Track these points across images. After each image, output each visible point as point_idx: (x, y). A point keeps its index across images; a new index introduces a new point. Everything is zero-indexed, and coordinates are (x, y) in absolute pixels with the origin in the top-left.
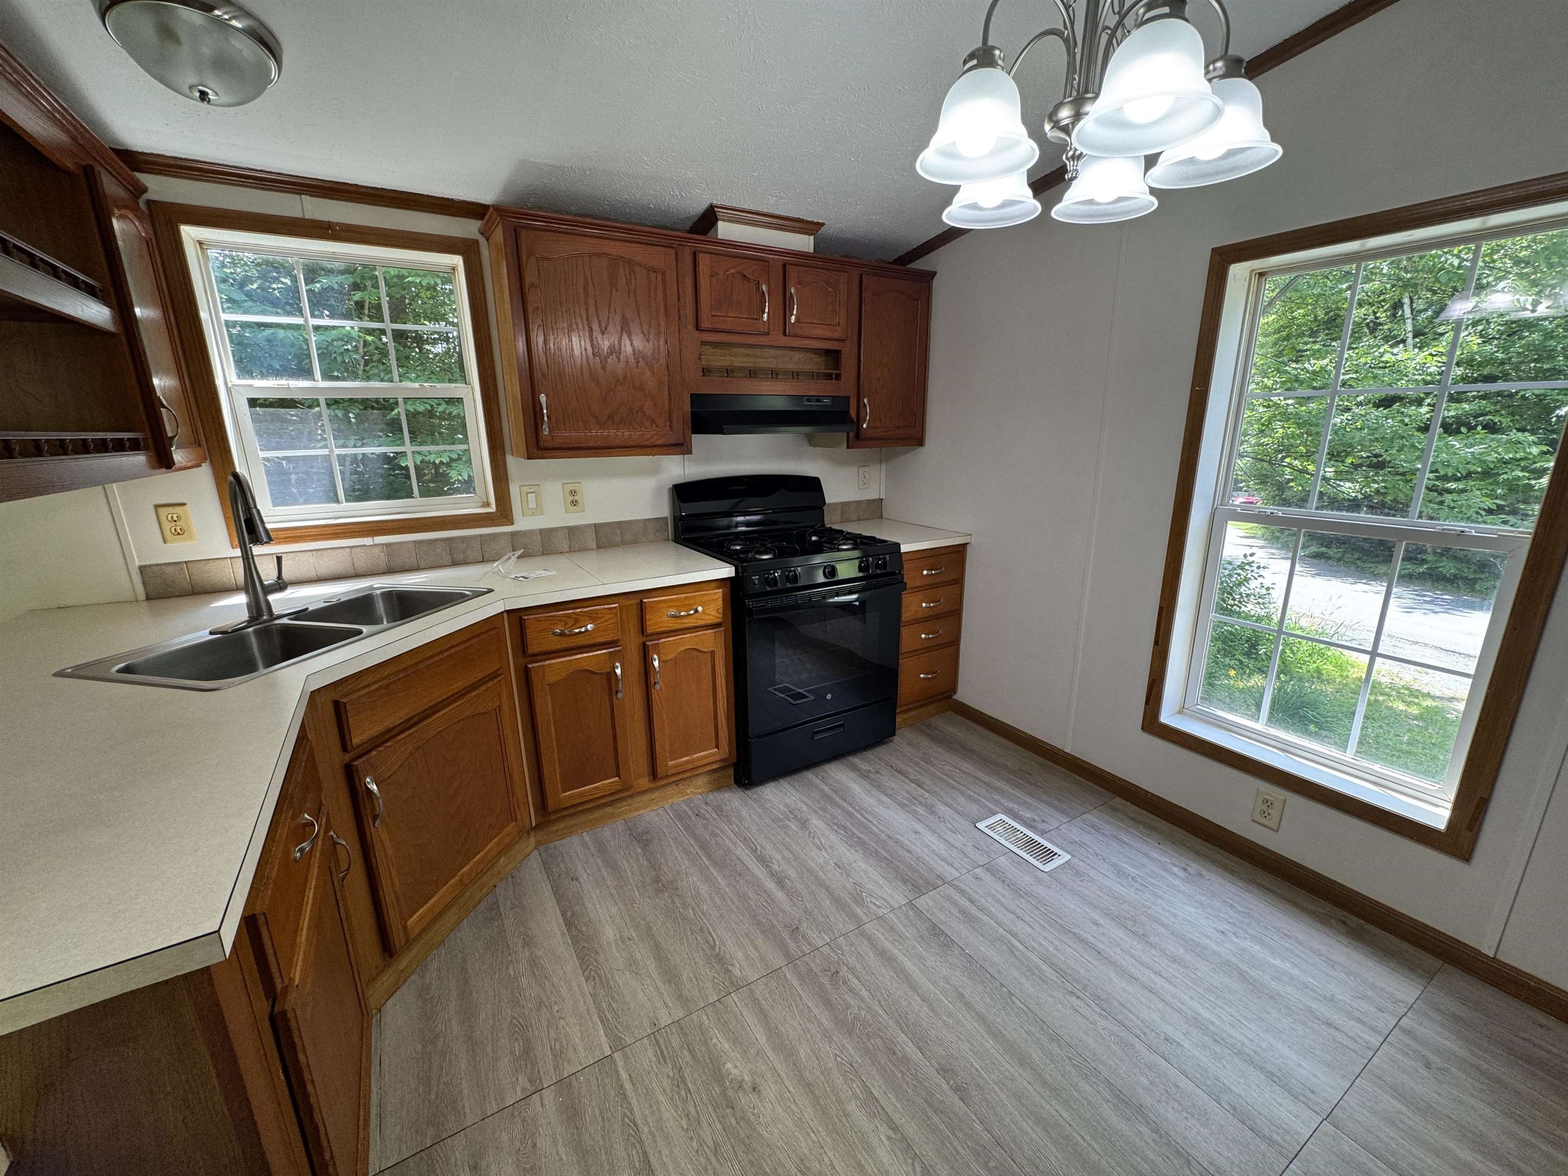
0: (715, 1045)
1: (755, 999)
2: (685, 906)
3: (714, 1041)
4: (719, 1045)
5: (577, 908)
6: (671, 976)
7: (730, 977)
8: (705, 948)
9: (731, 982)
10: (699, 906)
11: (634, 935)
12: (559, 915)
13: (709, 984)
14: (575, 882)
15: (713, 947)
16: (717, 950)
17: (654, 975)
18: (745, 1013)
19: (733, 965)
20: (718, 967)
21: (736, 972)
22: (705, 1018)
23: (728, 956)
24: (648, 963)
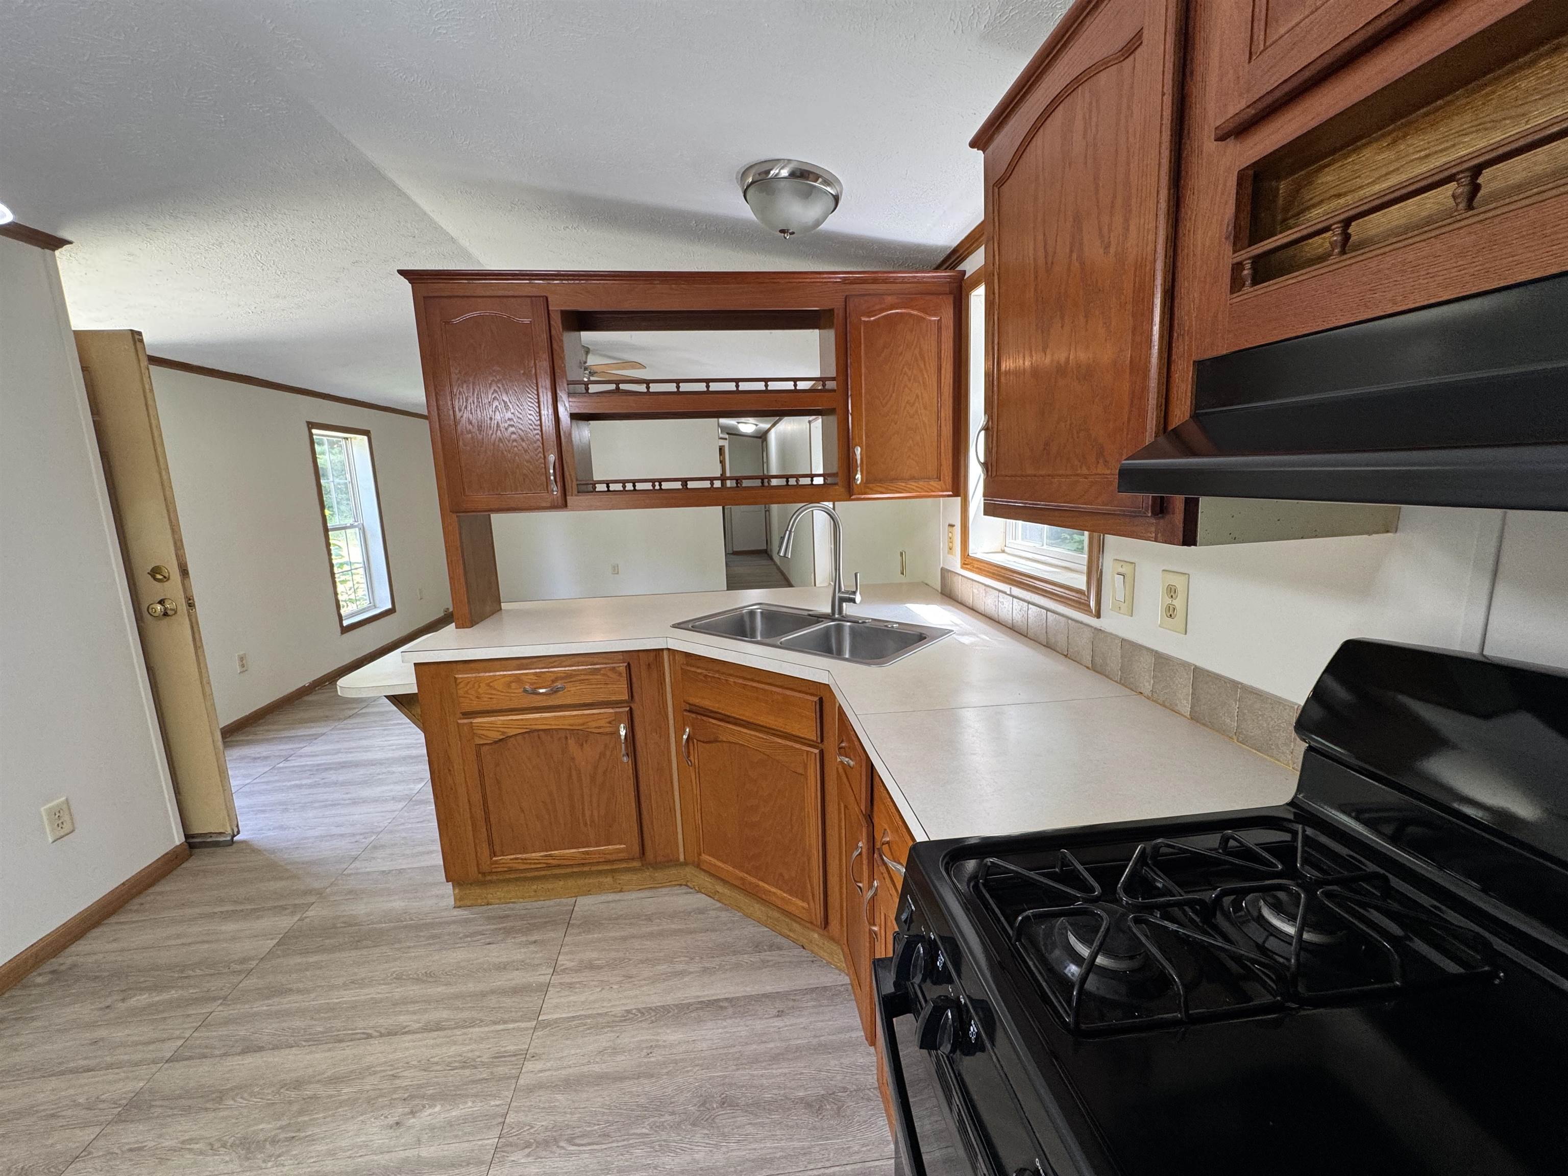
0: (466, 1103)
1: (468, 1164)
2: (658, 1127)
3: (470, 1104)
4: (461, 1107)
5: (730, 1011)
6: (570, 1084)
7: (516, 1145)
8: (577, 1130)
9: (511, 1145)
10: (644, 1143)
11: (652, 1059)
12: (727, 996)
13: (529, 1119)
14: (775, 1012)
15: (571, 1141)
16: (562, 1144)
17: (585, 1069)
18: (466, 1145)
19: (528, 1155)
20: (540, 1137)
21: (518, 1156)
22: (498, 1103)
23: (544, 1153)
24: (604, 1066)
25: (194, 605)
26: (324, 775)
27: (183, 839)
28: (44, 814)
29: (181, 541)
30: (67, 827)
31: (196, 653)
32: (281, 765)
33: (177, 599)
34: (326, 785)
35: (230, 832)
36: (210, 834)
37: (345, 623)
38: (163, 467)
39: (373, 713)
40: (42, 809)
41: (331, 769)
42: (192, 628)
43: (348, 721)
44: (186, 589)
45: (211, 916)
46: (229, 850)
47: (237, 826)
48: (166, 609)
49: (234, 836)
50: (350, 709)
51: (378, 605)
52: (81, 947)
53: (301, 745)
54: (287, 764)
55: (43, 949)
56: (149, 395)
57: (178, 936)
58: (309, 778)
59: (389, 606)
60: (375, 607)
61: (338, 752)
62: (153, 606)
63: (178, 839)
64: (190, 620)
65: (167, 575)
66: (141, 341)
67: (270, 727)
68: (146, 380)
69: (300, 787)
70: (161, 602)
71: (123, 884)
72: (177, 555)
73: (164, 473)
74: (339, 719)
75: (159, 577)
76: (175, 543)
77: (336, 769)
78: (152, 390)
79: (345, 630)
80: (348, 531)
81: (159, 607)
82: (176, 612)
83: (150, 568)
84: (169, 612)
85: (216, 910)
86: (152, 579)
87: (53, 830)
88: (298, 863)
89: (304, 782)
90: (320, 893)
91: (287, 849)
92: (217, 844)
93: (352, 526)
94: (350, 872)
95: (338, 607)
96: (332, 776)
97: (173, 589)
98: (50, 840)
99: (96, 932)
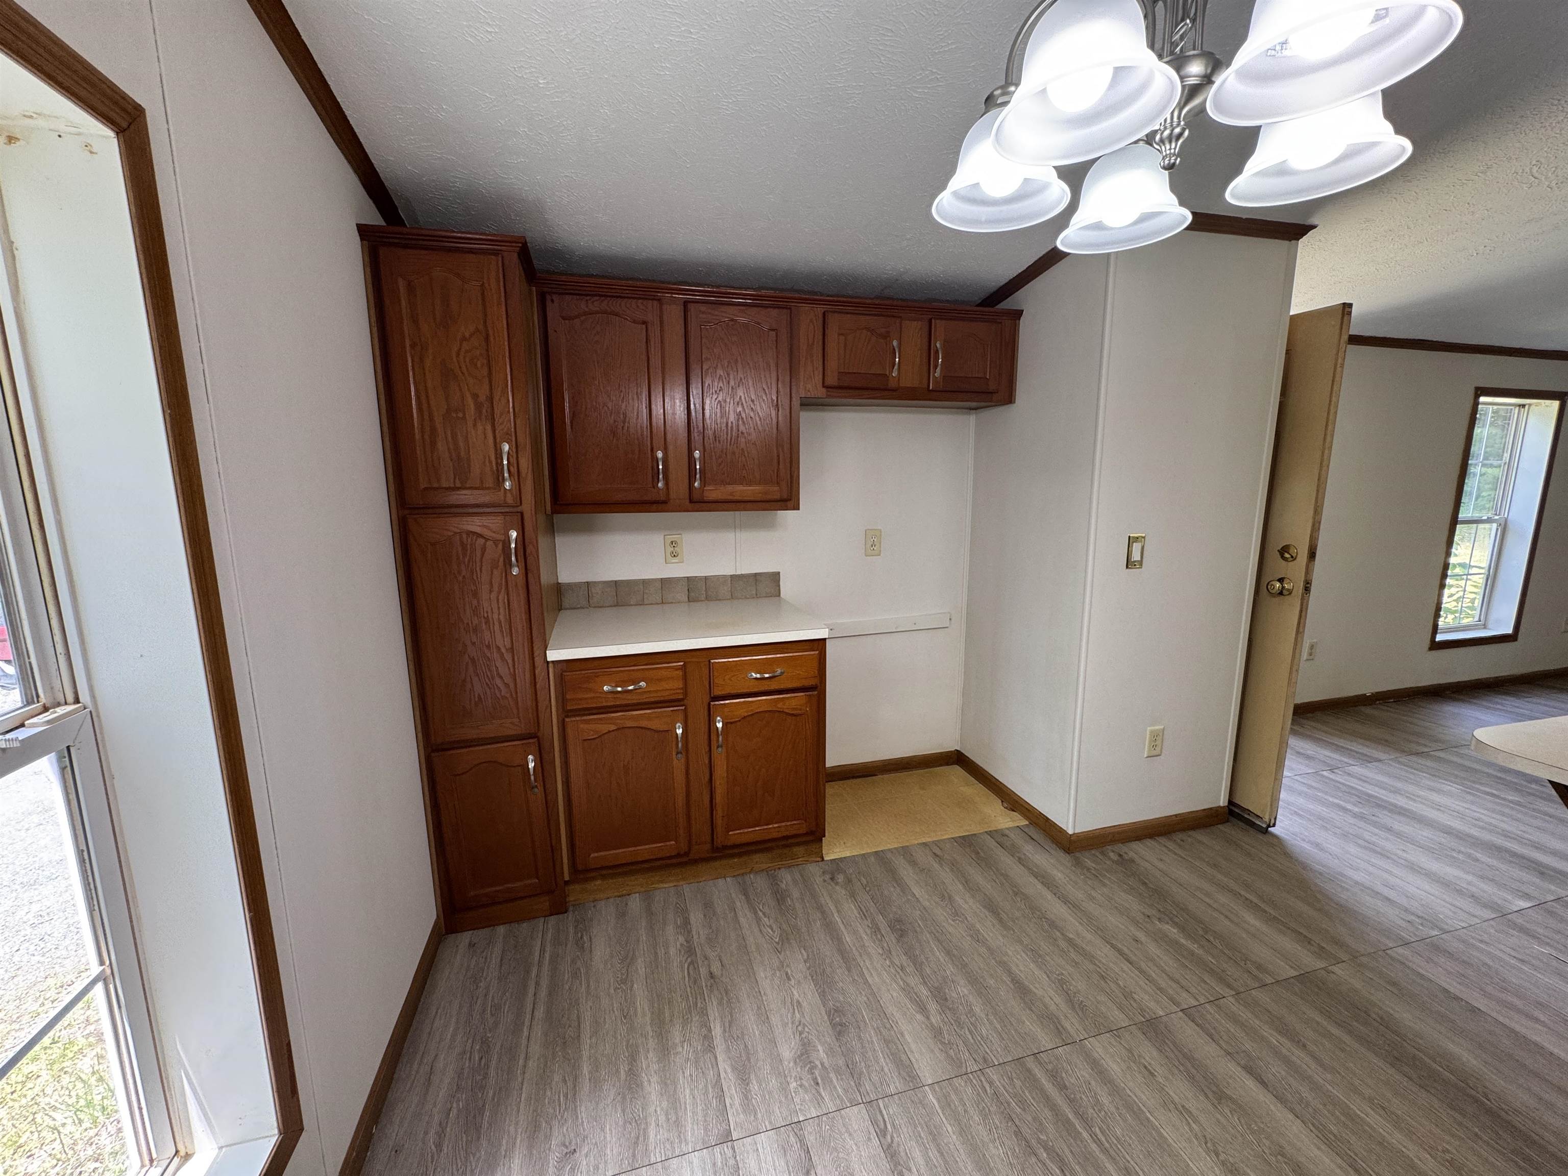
25: (1310, 591)
26: (1376, 811)
27: (1226, 804)
28: (1148, 733)
29: (1320, 523)
30: (1157, 752)
31: (1296, 639)
32: (1325, 773)
33: (1295, 584)
34: (1375, 824)
35: (1267, 820)
36: (1249, 812)
37: (1439, 638)
38: (1327, 445)
39: (1452, 762)
40: (1149, 728)
41: (1385, 808)
42: (1301, 611)
43: (1414, 758)
44: (1308, 571)
45: (1237, 895)
46: (1261, 836)
47: (1275, 819)
48: (1283, 587)
49: (1269, 826)
50: (1418, 744)
51: (1490, 626)
52: (1136, 846)
53: (1353, 763)
54: (1332, 776)
55: (1118, 833)
56: (1339, 369)
57: (1207, 894)
58: (1355, 805)
59: (1510, 631)
60: (1485, 627)
61: (1397, 791)
62: (1273, 583)
63: (1223, 801)
64: (1302, 605)
65: (1294, 555)
66: (1350, 313)
67: (1319, 726)
68: (1341, 354)
69: (1345, 810)
70: (1281, 580)
71: (1176, 815)
72: (1311, 536)
73: (1326, 451)
74: (1404, 751)
75: (1287, 555)
76: (1313, 525)
77: (1391, 811)
78: (1342, 366)
79: (1436, 646)
80: (1481, 526)
81: (1278, 585)
82: (1290, 594)
83: (1281, 547)
84: (1285, 592)
85: (1243, 893)
86: (1279, 556)
87: (1149, 750)
88: (1332, 900)
89: (1349, 807)
90: (1355, 956)
91: (1321, 874)
92: (1252, 825)
93: (1489, 521)
94: (1394, 955)
95: (1437, 615)
96: (1386, 818)
97: (1295, 571)
98: (1145, 756)
99: (1149, 842)
